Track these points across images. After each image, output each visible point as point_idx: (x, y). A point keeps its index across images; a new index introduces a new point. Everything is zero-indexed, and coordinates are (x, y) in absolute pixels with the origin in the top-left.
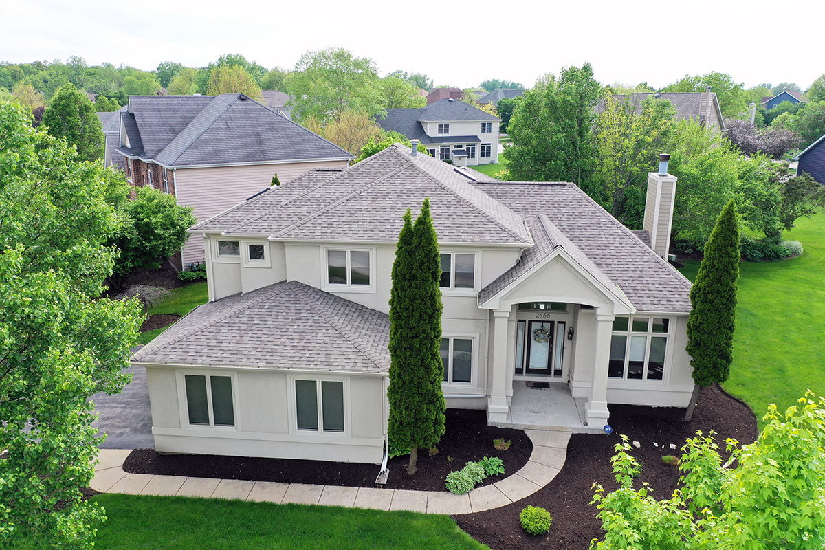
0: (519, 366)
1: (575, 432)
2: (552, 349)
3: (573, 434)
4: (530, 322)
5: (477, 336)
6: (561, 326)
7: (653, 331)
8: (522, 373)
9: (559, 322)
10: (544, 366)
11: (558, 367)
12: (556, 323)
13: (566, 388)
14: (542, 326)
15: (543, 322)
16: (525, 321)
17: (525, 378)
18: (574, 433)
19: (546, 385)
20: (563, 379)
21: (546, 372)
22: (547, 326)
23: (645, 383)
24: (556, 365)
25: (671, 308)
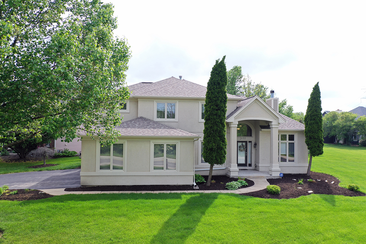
2: (247, 154)
3: (267, 179)
7: (289, 140)
10: (243, 162)
11: (250, 163)
12: (248, 142)
13: (256, 169)
14: (242, 144)
19: (246, 170)
20: (253, 167)
21: (245, 165)
23: (288, 163)
25: (295, 128)
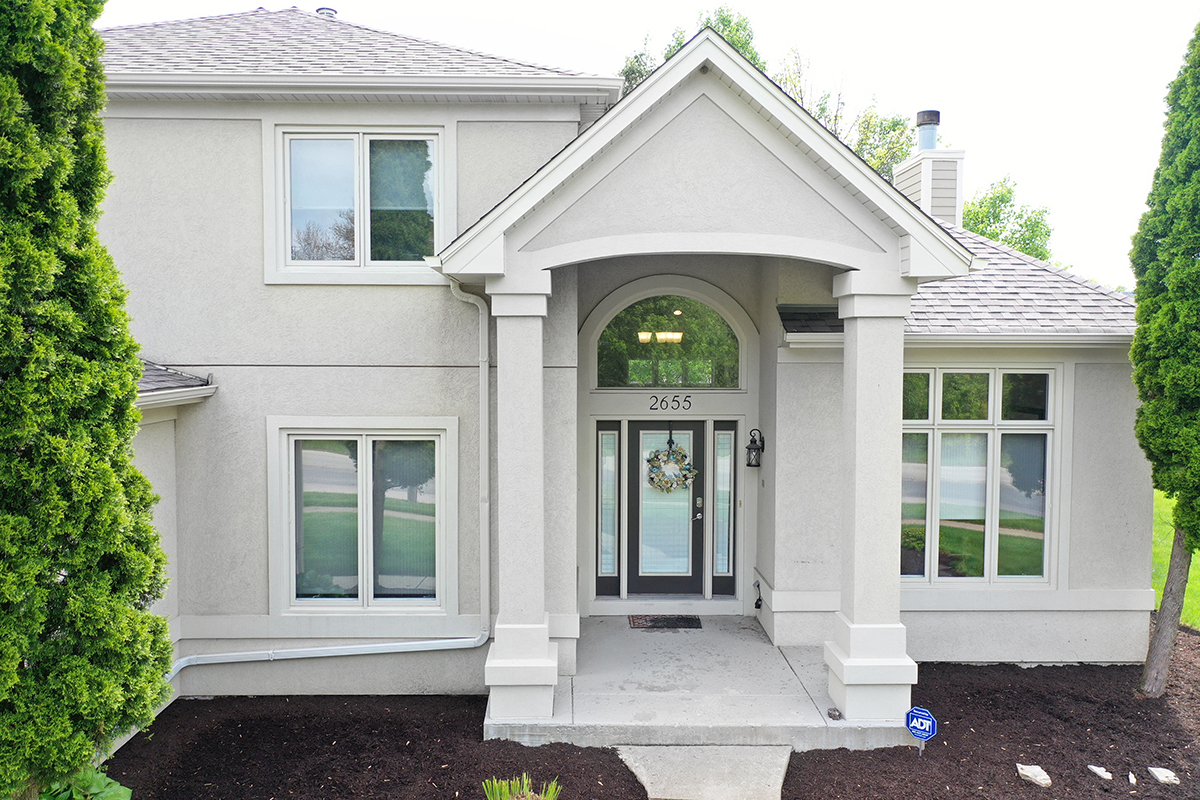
0: (608, 570)
1: (803, 747)
2: (702, 510)
3: (794, 754)
4: (636, 427)
5: (451, 424)
6: (725, 437)
7: (1005, 417)
8: (617, 593)
9: (719, 425)
10: (682, 567)
11: (723, 570)
12: (710, 427)
13: (755, 627)
14: (671, 442)
15: (670, 426)
16: (615, 425)
17: (626, 605)
18: (799, 749)
19: (692, 622)
20: (739, 605)
21: (688, 586)
22: (684, 440)
23: (991, 587)
24: (716, 565)
25: (1059, 325)
